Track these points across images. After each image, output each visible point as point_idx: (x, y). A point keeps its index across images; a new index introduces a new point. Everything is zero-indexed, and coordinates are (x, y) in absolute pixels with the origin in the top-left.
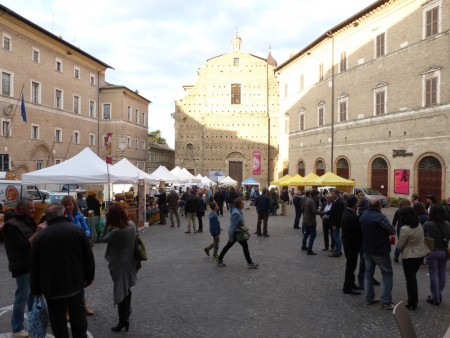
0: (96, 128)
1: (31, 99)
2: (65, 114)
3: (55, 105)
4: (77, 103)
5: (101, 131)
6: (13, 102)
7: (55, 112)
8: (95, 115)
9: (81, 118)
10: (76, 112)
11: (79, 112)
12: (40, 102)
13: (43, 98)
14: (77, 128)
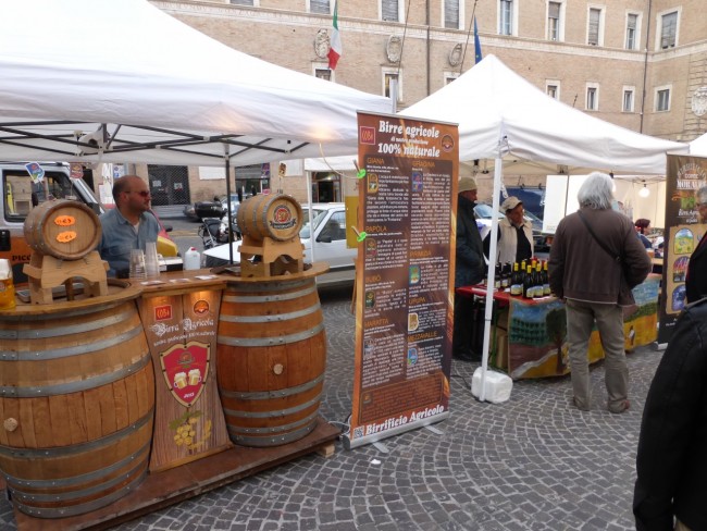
0: (639, 74)
1: (499, 29)
2: (568, 50)
3: (547, 36)
4: (595, 25)
5: (652, 79)
6: (462, 39)
7: (547, 48)
8: (637, 45)
9: (604, 54)
10: (594, 43)
11: (601, 43)
12: (515, 33)
13: (522, 25)
14: (596, 78)
